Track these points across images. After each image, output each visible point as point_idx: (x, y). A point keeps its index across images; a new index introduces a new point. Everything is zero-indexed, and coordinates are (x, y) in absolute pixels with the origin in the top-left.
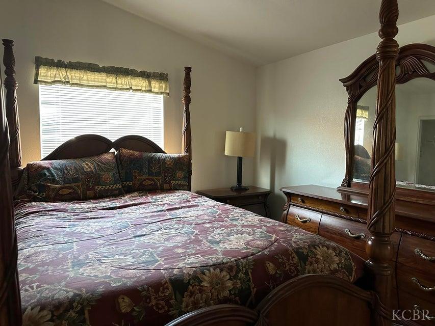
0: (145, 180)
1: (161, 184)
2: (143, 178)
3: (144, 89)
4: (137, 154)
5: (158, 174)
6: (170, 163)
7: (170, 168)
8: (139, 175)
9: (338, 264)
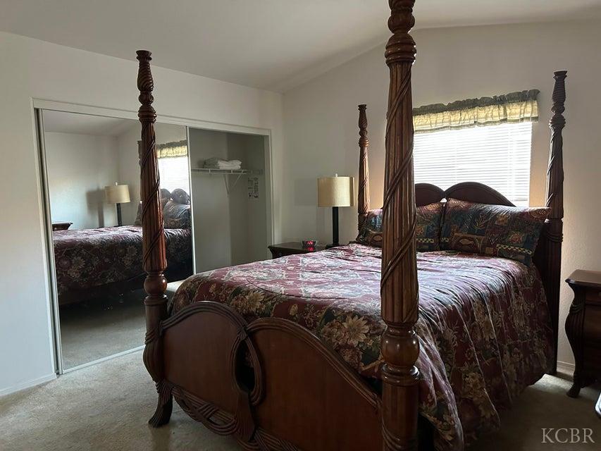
0: (463, 238)
1: (482, 247)
2: (461, 235)
3: (498, 119)
4: (463, 204)
5: (481, 233)
6: (503, 219)
7: (502, 226)
8: (457, 231)
9: (359, 343)
